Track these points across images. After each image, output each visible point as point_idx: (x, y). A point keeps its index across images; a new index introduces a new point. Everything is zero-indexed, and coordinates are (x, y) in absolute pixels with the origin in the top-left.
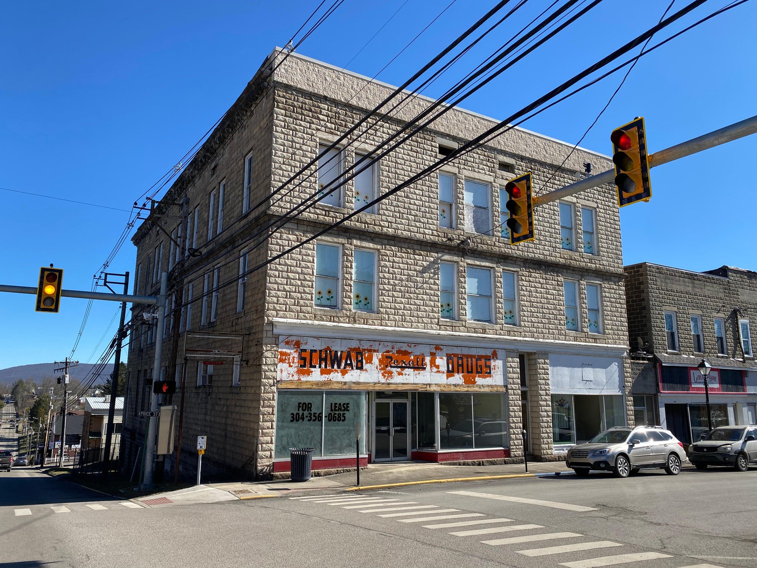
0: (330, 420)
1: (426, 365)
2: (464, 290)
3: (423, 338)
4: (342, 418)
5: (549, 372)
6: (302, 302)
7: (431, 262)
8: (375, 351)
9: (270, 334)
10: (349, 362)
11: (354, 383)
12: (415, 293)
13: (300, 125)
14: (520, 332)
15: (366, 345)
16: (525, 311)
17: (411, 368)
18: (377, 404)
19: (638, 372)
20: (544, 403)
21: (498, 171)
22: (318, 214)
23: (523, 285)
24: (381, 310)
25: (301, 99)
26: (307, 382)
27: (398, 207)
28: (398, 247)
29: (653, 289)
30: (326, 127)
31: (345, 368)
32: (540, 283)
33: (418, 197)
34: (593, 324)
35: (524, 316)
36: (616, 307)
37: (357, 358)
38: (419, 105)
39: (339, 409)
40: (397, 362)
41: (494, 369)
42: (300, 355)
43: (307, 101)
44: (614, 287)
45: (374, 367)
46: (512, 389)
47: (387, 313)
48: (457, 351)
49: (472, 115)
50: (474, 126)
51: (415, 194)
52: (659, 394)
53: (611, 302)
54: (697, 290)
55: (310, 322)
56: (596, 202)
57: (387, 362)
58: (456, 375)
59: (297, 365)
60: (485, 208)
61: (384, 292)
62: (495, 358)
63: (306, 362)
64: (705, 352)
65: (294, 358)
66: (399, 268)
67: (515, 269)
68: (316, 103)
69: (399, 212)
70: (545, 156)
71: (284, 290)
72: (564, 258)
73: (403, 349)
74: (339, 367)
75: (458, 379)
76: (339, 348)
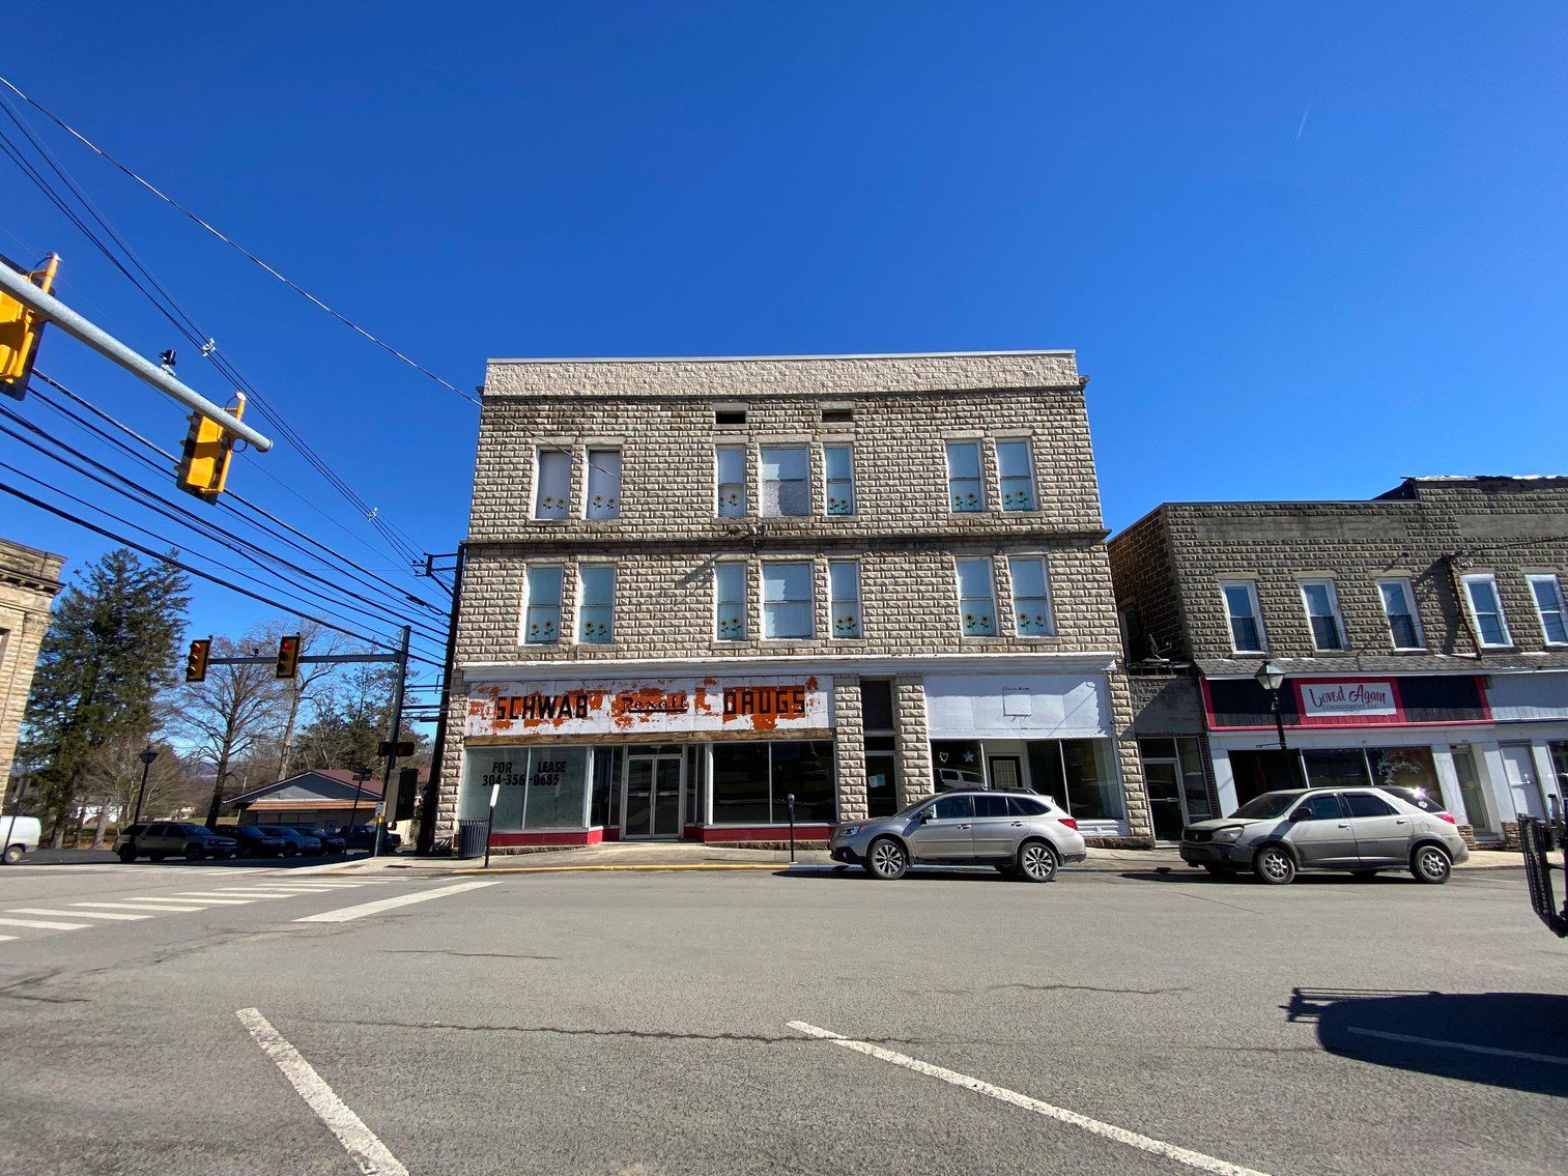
0: (535, 784)
1: (688, 705)
2: (755, 598)
3: (684, 669)
4: (554, 781)
5: (925, 704)
6: (502, 640)
7: (699, 567)
8: (606, 693)
9: (458, 682)
10: (565, 709)
11: (572, 735)
12: (672, 611)
13: (512, 436)
14: (862, 647)
15: (593, 686)
16: (872, 615)
17: (663, 711)
18: (631, 761)
19: (1150, 695)
20: (915, 754)
21: (820, 424)
22: (529, 533)
23: (869, 578)
24: (617, 638)
25: (514, 407)
26: (504, 736)
27: (648, 503)
28: (646, 555)
29: (1186, 546)
30: (545, 430)
31: (559, 717)
32: (902, 569)
33: (680, 486)
34: (1034, 620)
35: (871, 622)
36: (1085, 588)
37: (578, 703)
38: (686, 370)
39: (551, 770)
40: (640, 704)
41: (811, 704)
42: (497, 704)
43: (521, 407)
44: (1080, 555)
45: (602, 713)
46: (845, 733)
47: (625, 642)
48: (745, 683)
49: (773, 361)
50: (777, 374)
51: (675, 482)
52: (1208, 733)
53: (1072, 581)
54: (1317, 533)
55: (511, 663)
56: (1031, 427)
57: (624, 705)
58: (740, 717)
59: (492, 716)
60: (800, 480)
61: (621, 615)
62: (813, 689)
63: (504, 713)
64: (1350, 648)
65: (489, 708)
66: (647, 581)
67: (853, 557)
68: (533, 407)
69: (650, 510)
70: (915, 383)
71: (480, 629)
72: (957, 525)
73: (651, 687)
74: (551, 716)
75: (744, 722)
76: (551, 692)
